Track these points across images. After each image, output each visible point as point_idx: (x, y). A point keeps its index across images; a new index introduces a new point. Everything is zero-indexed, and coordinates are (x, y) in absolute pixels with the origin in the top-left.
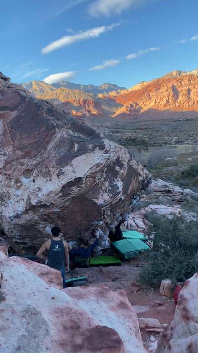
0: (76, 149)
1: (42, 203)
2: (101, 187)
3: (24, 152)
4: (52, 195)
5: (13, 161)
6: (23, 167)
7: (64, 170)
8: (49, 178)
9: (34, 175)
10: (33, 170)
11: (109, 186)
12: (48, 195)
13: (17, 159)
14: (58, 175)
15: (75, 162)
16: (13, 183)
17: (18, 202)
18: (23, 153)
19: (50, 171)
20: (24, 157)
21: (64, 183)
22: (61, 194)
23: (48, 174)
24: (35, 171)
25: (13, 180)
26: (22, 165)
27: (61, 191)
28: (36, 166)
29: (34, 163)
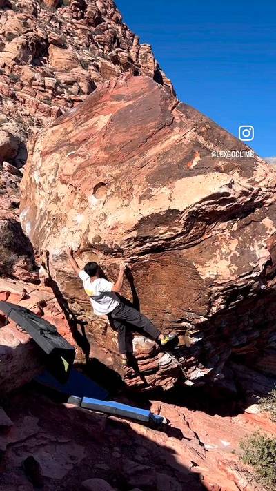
0: (194, 164)
1: (102, 243)
2: (219, 247)
3: (108, 153)
4: (121, 230)
5: (88, 165)
6: (97, 178)
7: (155, 191)
8: (126, 202)
9: (109, 193)
10: (110, 184)
11: (236, 249)
12: (113, 229)
13: (95, 164)
14: (141, 199)
15: (180, 184)
16: (76, 201)
17: (73, 233)
18: (107, 156)
19: (133, 189)
20: (105, 163)
21: (145, 214)
22: (134, 234)
23: (127, 195)
24: (112, 188)
25: (77, 196)
26: (98, 174)
27: (137, 227)
28: (116, 179)
29: (115, 173)
